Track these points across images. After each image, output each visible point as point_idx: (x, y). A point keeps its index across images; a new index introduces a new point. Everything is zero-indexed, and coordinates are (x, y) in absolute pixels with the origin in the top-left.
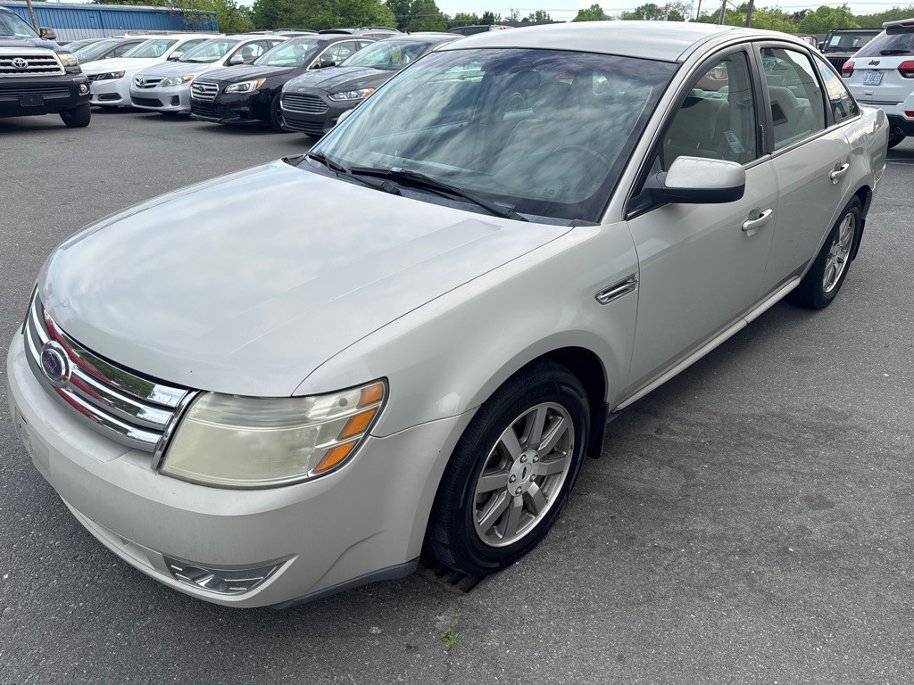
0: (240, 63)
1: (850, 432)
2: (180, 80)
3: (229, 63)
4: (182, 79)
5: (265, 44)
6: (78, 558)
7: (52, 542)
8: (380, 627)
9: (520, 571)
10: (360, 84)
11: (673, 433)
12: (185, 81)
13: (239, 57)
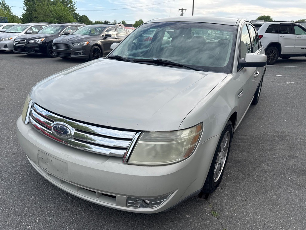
0: (31, 33)
1: (287, 137)
2: (7, 39)
3: (26, 33)
4: (8, 38)
5: (39, 27)
6: (63, 210)
7: (49, 205)
8: (189, 215)
9: (221, 190)
10: (84, 40)
11: (239, 142)
12: (9, 39)
13: (29, 31)
